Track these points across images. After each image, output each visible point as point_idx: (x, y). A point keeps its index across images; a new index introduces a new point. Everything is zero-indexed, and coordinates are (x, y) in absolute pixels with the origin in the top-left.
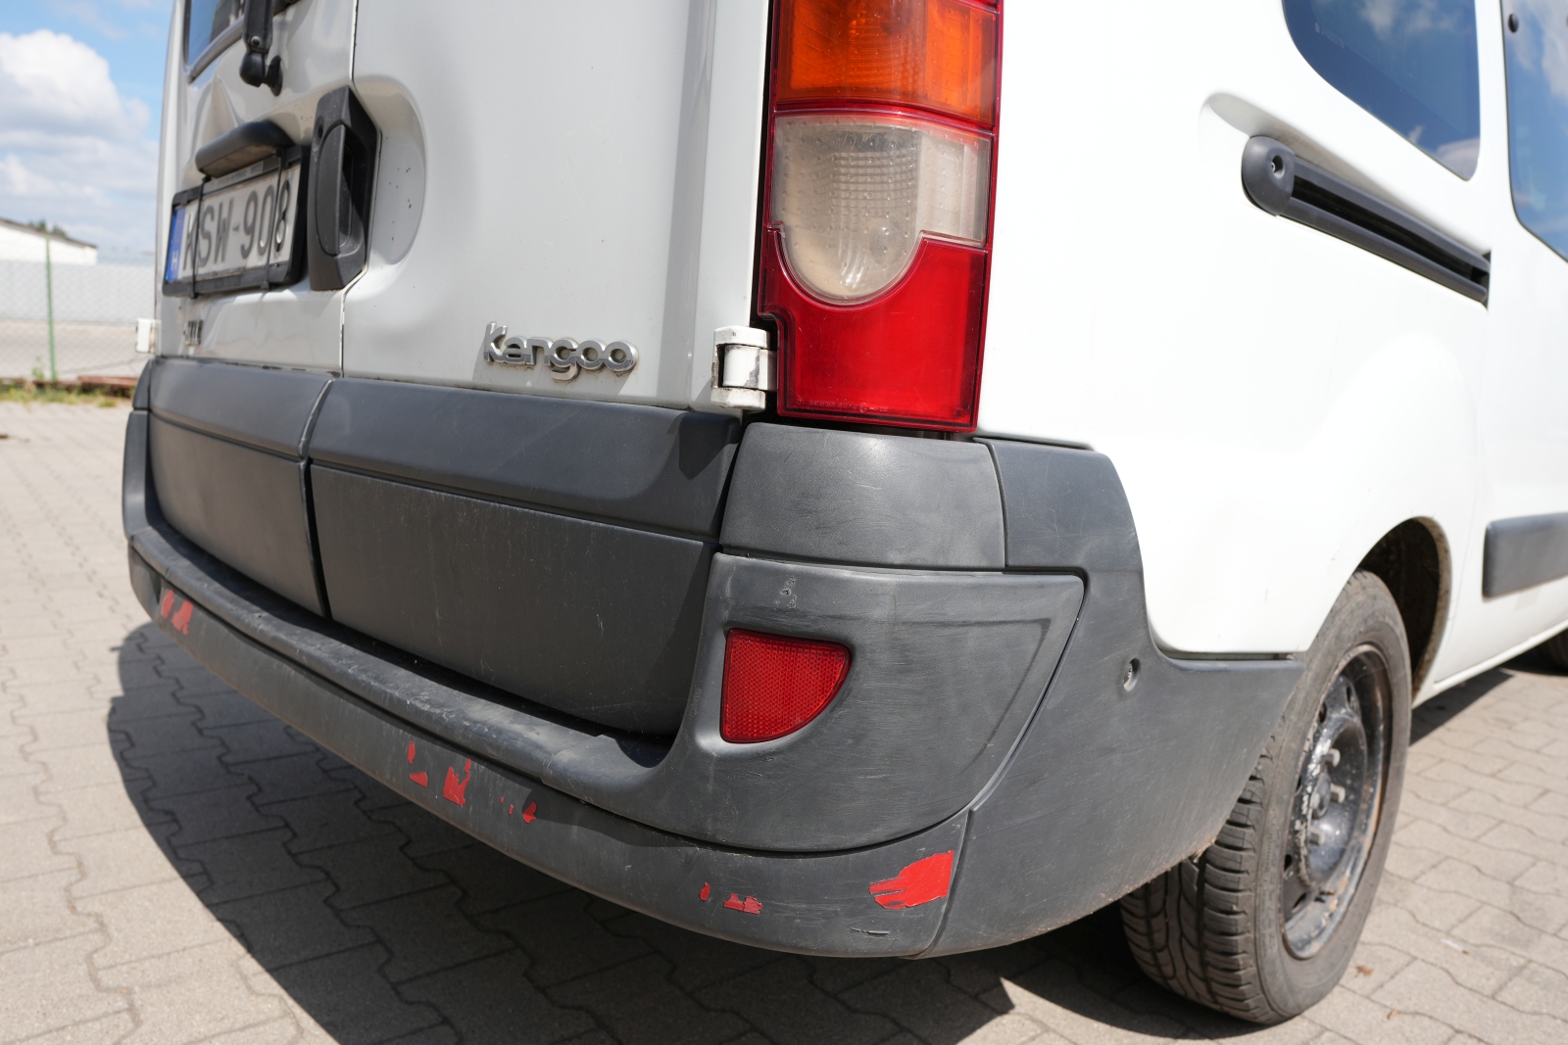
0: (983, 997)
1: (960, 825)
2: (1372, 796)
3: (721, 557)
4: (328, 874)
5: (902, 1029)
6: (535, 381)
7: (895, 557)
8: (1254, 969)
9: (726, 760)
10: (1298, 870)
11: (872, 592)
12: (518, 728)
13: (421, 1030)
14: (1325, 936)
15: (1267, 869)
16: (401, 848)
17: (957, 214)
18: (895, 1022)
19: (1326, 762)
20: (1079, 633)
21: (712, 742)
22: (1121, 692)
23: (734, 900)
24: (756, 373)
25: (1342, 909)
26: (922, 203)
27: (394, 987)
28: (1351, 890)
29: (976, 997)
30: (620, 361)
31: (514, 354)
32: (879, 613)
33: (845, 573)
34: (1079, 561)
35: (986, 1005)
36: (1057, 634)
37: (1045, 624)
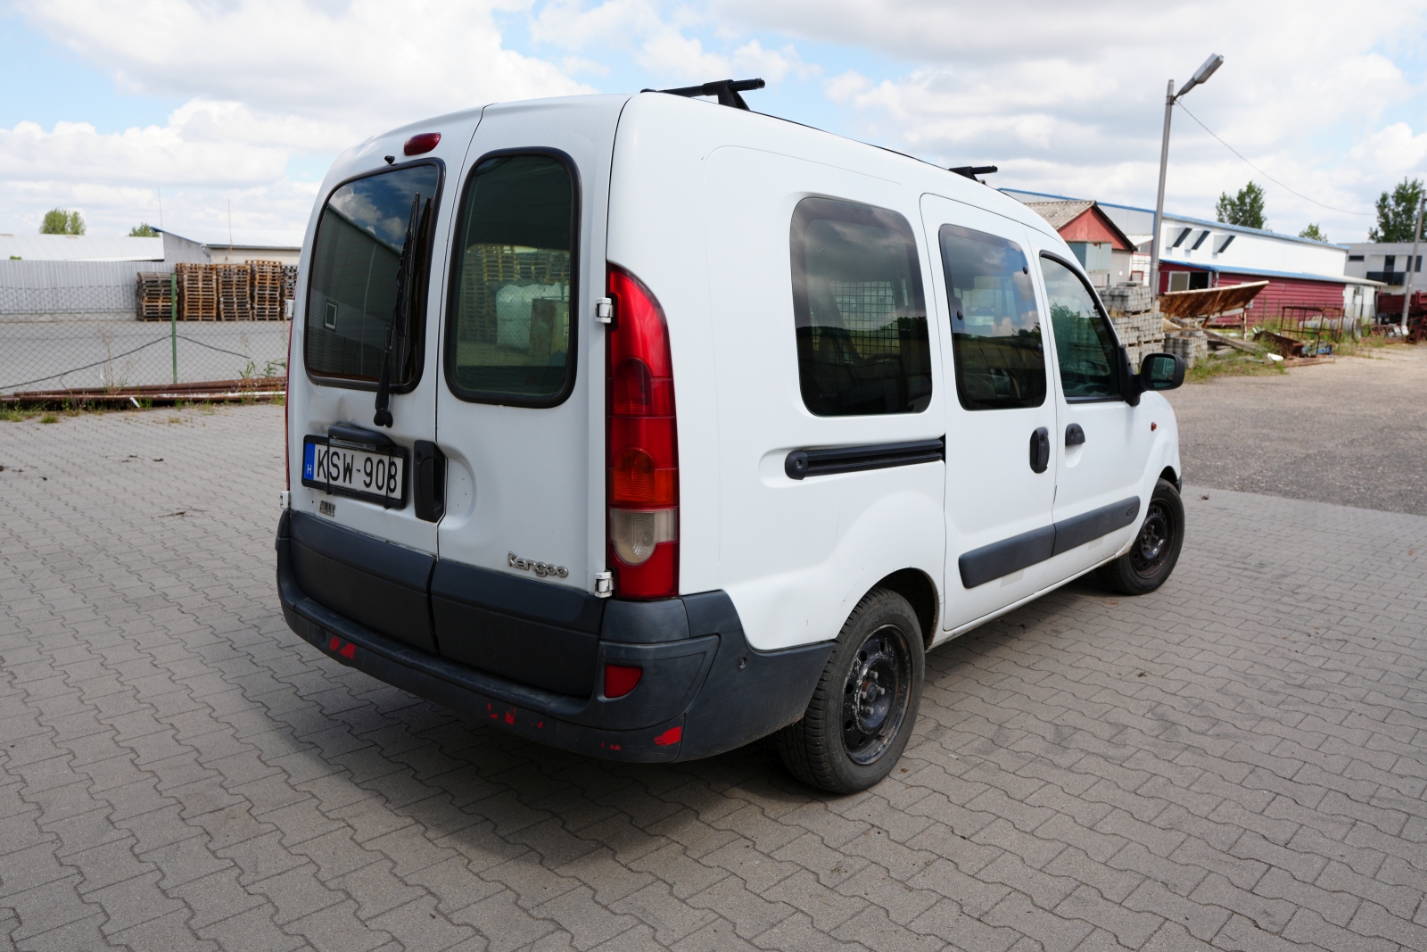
0: (724, 793)
1: (682, 718)
2: (906, 690)
3: (602, 643)
4: (407, 765)
5: (686, 807)
6: (530, 575)
7: (653, 641)
8: (830, 769)
9: (607, 703)
10: (856, 727)
11: (647, 651)
12: (532, 696)
13: (477, 823)
14: (879, 756)
15: (831, 727)
16: (439, 750)
17: (668, 533)
18: (683, 805)
19: (868, 678)
20: (719, 653)
21: (603, 698)
22: (739, 669)
23: (612, 746)
24: (608, 587)
25: (890, 743)
26: (656, 534)
27: (460, 808)
28: (896, 734)
29: (721, 793)
30: (562, 573)
31: (520, 564)
32: (650, 657)
33: (639, 647)
34: (716, 631)
35: (725, 796)
36: (710, 655)
37: (705, 653)
